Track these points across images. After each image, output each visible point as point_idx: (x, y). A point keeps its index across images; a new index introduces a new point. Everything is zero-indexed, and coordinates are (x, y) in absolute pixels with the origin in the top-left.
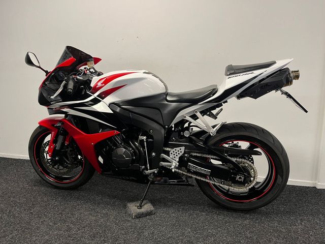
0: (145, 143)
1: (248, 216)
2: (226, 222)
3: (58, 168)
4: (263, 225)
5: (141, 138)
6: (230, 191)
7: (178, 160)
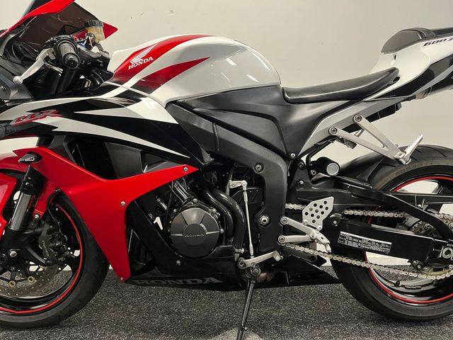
0: (245, 195)
3: (12, 279)
5: (233, 184)
6: (401, 283)
7: (320, 227)
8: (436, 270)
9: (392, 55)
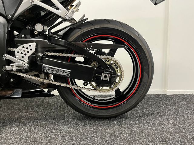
1: (116, 122)
2: (92, 133)
4: (132, 129)
7: (27, 60)
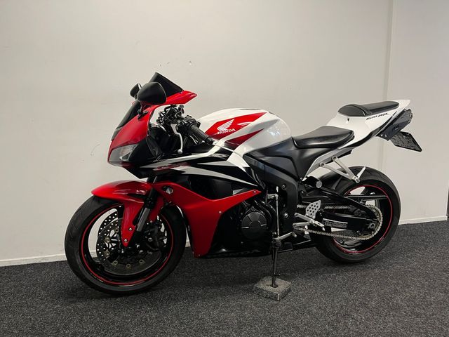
0: (277, 202)
5: (271, 196)
6: (345, 243)
7: (314, 217)
8: (365, 235)
9: (346, 117)
